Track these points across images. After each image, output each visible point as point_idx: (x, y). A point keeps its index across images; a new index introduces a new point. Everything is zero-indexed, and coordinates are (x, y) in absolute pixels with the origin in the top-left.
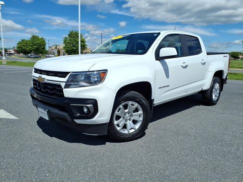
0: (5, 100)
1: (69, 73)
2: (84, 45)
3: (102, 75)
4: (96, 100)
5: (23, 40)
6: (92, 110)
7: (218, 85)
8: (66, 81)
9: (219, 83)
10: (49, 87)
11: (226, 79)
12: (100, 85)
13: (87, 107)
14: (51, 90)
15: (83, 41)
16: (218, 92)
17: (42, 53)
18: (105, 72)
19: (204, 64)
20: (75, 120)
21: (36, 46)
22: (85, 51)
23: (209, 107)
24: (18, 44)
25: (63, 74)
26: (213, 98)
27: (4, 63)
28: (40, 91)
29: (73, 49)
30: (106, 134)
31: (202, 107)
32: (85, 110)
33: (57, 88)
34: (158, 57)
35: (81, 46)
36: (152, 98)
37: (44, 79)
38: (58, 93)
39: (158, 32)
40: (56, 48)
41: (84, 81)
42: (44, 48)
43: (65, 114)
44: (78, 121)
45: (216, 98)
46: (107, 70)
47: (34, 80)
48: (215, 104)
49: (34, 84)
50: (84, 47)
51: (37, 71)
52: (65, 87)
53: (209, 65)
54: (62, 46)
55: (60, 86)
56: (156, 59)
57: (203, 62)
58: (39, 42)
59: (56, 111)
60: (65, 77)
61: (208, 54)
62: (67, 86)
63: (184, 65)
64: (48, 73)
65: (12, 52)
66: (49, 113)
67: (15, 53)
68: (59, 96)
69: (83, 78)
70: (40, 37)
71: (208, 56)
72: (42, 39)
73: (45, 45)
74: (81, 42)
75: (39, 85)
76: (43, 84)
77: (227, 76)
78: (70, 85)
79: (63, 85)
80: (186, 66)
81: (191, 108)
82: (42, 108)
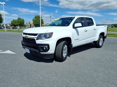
0: (9, 47)
1: (38, 34)
2: (42, 22)
3: (51, 35)
4: (49, 44)
5: (13, 20)
6: (47, 48)
7: (102, 39)
8: (37, 37)
9: (102, 38)
10: (30, 40)
11: (106, 36)
12: (50, 39)
13: (45, 47)
14: (31, 41)
15: (42, 20)
16: (102, 42)
17: (23, 26)
18: (52, 33)
19: (95, 30)
20: (40, 53)
21: (20, 23)
22: (43, 25)
23: (98, 48)
24: (11, 22)
25: (35, 35)
26: (100, 45)
27: (6, 31)
28: (26, 41)
29: (37, 24)
30: (53, 58)
31: (95, 49)
32: (45, 48)
33: (33, 40)
34: (74, 27)
35: (41, 22)
36: (72, 44)
37: (28, 37)
38: (34, 42)
39: (74, 17)
40: (29, 23)
41: (44, 37)
42: (24, 24)
43: (37, 50)
44: (42, 53)
45: (101, 45)
46: (53, 33)
47: (23, 37)
48: (101, 47)
49: (23, 39)
50: (42, 23)
51: (24, 34)
52: (36, 40)
53: (97, 30)
54: (32, 22)
55: (34, 39)
56: (73, 28)
57: (94, 29)
58: (21, 21)
59: (33, 49)
60: (36, 36)
61: (97, 25)
62: (37, 39)
63: (86, 30)
64: (29, 34)
65: (9, 25)
66: (30, 50)
67: (10, 26)
68: (34, 43)
69: (43, 36)
70: (22, 19)
71: (97, 26)
72: (23, 19)
73: (24, 22)
74: (41, 20)
75: (26, 39)
76: (27, 39)
77: (106, 35)
78: (38, 39)
79: (36, 39)
80: (87, 31)
81: (90, 49)
82: (27, 48)
